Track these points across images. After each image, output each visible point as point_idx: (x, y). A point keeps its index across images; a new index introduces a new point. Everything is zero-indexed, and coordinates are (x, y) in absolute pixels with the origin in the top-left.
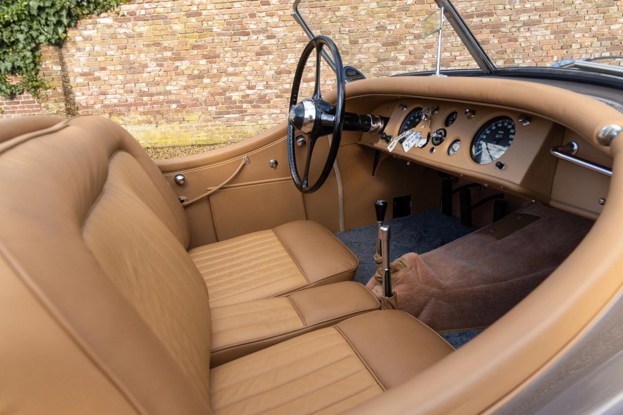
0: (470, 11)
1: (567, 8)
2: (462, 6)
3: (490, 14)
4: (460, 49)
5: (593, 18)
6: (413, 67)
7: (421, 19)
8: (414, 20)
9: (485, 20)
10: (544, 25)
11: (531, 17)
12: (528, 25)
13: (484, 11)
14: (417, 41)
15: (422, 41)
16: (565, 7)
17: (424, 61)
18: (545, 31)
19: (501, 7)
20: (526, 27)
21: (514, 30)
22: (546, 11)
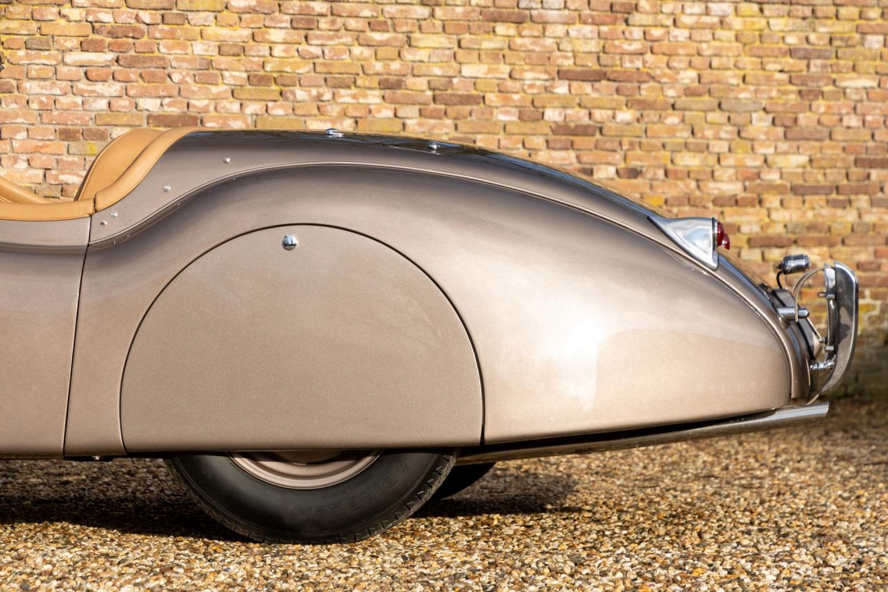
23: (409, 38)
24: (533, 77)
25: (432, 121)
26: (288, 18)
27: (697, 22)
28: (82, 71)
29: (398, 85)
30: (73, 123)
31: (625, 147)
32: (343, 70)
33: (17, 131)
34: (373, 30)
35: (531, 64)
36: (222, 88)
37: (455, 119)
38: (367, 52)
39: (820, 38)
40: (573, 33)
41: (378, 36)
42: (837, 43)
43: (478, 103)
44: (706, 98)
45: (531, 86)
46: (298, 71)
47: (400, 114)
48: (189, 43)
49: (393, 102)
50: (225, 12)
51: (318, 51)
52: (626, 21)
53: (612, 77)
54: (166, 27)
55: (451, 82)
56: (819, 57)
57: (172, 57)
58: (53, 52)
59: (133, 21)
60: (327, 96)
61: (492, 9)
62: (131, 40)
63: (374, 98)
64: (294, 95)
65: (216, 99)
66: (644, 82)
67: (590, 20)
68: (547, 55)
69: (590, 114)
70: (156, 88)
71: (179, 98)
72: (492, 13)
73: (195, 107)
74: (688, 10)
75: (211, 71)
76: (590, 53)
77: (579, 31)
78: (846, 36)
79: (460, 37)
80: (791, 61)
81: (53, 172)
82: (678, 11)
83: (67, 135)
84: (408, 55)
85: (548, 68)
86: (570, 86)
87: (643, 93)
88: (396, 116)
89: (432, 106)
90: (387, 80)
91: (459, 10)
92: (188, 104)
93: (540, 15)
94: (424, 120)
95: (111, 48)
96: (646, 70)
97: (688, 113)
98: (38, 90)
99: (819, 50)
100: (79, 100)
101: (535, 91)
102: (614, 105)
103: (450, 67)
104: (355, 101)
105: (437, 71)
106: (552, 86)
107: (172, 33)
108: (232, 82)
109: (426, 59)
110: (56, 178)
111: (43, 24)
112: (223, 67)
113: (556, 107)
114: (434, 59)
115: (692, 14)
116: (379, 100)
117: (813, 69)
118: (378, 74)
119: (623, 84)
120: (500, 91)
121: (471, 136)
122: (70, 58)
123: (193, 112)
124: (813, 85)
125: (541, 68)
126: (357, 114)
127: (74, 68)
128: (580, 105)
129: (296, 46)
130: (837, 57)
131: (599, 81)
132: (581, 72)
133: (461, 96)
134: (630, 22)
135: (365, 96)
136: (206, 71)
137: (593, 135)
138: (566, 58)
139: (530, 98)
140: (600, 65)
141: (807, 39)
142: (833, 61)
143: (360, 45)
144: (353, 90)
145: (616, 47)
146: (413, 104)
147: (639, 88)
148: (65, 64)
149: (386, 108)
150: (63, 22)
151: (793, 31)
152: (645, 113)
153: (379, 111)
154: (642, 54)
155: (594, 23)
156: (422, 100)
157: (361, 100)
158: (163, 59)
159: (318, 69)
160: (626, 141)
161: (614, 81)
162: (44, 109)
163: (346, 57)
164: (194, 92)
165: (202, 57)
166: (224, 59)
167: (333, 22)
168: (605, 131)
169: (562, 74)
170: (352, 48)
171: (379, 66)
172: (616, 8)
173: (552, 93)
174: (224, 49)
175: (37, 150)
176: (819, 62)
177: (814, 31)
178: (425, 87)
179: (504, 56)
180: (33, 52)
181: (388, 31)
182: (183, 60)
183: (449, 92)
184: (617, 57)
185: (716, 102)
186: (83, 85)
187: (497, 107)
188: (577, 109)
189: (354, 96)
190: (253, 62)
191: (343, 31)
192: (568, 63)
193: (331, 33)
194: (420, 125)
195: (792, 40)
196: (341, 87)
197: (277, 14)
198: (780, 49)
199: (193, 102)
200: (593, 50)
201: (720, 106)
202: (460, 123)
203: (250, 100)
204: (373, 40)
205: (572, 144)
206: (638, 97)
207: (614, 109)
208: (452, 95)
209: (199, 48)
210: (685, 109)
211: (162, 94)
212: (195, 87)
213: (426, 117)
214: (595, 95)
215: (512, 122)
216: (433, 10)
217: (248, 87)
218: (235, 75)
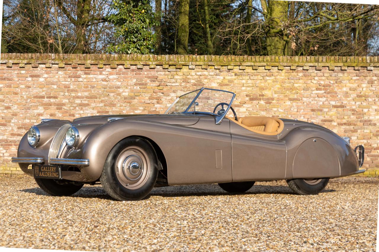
0: (41, 94)
1: (105, 98)
2: (36, 91)
3: (55, 97)
4: (36, 118)
5: (123, 105)
6: (4, 128)
7: (9, 97)
8: (4, 97)
9: (52, 100)
10: (92, 107)
11: (82, 102)
12: (81, 105)
13: (52, 95)
14: (6, 110)
15: (9, 110)
16: (104, 97)
17: (12, 124)
18: (92, 111)
19: (62, 94)
20: (80, 107)
21: (72, 108)
22: (92, 98)
26: (367, 81)
28: (317, 95)
30: (315, 108)
33: (301, 110)
36: (350, 98)
46: (370, 94)
48: (342, 88)
50: (351, 80)
51: (374, 89)
54: (337, 84)
57: (338, 91)
58: (310, 91)
59: (329, 83)
62: (328, 88)
64: (368, 100)
65: (349, 101)
70: (334, 99)
71: (340, 101)
81: (310, 119)
83: (313, 110)
95: (324, 89)
98: (306, 100)
100: (316, 102)
107: (338, 86)
108: (353, 97)
110: (310, 121)
111: (307, 85)
112: (351, 93)
122: (313, 92)
123: (343, 104)
127: (315, 95)
129: (369, 88)
136: (347, 95)
148: (312, 94)
150: (312, 84)
158: (336, 92)
159: (374, 93)
162: (308, 104)
164: (343, 100)
165: (346, 91)
166: (351, 91)
174: (351, 89)
175: (306, 114)
180: (305, 91)
182: (341, 92)
186: (317, 99)
190: (358, 92)
197: (364, 80)
199: (343, 102)
203: (357, 101)
209: (345, 89)
211: (336, 100)
212: (344, 99)
217: (357, 98)
218: (354, 95)
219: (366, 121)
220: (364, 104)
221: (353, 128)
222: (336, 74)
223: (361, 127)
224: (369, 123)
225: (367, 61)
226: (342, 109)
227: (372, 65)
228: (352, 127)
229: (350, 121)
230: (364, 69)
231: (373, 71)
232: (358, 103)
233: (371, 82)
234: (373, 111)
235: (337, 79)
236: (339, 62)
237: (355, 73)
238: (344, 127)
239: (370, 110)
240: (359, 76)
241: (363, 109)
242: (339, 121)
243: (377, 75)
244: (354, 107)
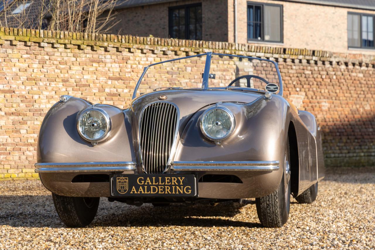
23: (70, 67)
24: (102, 79)
25: (76, 92)
26: (38, 60)
27: (145, 63)
29: (67, 81)
31: (126, 100)
32: (52, 77)
34: (60, 64)
35: (102, 75)
36: (20, 82)
37: (82, 91)
38: (59, 71)
39: (175, 68)
40: (113, 66)
41: (62, 66)
42: (180, 70)
43: (88, 87)
44: (146, 85)
45: (102, 82)
46: (41, 77)
47: (67, 90)
48: (11, 68)
49: (66, 86)
50: (21, 59)
51: (46, 71)
52: (127, 63)
53: (123, 79)
54: (5, 63)
55: (81, 80)
56: (175, 74)
57: (6, 72)
60: (48, 84)
61: (92, 59)
63: (60, 85)
64: (39, 84)
65: (18, 85)
66: (131, 81)
67: (117, 62)
68: (106, 72)
69: (117, 90)
70: (2, 82)
71: (8, 85)
72: (92, 60)
73: (12, 87)
74: (142, 60)
75: (17, 76)
76: (117, 72)
77: (115, 65)
78: (182, 67)
79: (84, 67)
80: (168, 75)
82: (140, 60)
84: (70, 72)
85: (106, 76)
86: (112, 82)
87: (131, 84)
88: (66, 90)
89: (76, 87)
90: (64, 80)
91: (84, 59)
92: (11, 86)
93: (104, 60)
94: (73, 92)
96: (131, 77)
97: (141, 89)
99: (175, 72)
101: (103, 83)
102: (123, 87)
103: (81, 76)
104: (55, 86)
105: (78, 77)
106: (107, 82)
107: (7, 65)
108: (23, 80)
109: (74, 73)
112: (20, 75)
113: (108, 88)
114: (77, 73)
115: (143, 61)
116: (62, 86)
117: (173, 77)
118: (62, 78)
119: (125, 81)
120: (94, 83)
121: (86, 96)
123: (12, 89)
124: (173, 82)
125: (104, 76)
126: (56, 90)
128: (114, 87)
129: (40, 69)
130: (179, 74)
131: (119, 80)
132: (115, 78)
133: (84, 84)
134: (128, 63)
135: (58, 84)
137: (117, 96)
138: (111, 73)
139: (101, 85)
140: (119, 75)
141: (172, 69)
142: (178, 75)
143: (57, 69)
144: (55, 83)
145: (124, 70)
146: (71, 87)
147: (130, 82)
149: (64, 88)
151: (169, 66)
152: (131, 90)
153: (62, 89)
154: (130, 72)
155: (118, 63)
156: (73, 86)
157: (57, 86)
158: (4, 73)
159: (46, 76)
160: (126, 98)
161: (123, 80)
163: (53, 73)
164: (12, 83)
165: (15, 72)
166: (20, 73)
167: (50, 62)
168: (121, 95)
169: (110, 78)
170: (55, 70)
171: (62, 75)
172: (124, 59)
173: (107, 84)
174: (21, 70)
176: (175, 75)
177: (174, 66)
178: (74, 82)
179: (95, 73)
181: (64, 65)
182: (10, 73)
183: (80, 83)
184: (124, 73)
185: (149, 87)
187: (93, 88)
188: (113, 88)
189: (55, 84)
190: (28, 74)
191: (52, 65)
192: (111, 75)
193: (49, 65)
194: (73, 93)
195: (168, 69)
196: (52, 82)
197: (35, 59)
198: (165, 71)
199: (12, 86)
200: (118, 71)
201: (150, 88)
202: (83, 93)
203: (27, 85)
204: (60, 67)
205: (112, 99)
206: (129, 85)
207: (123, 89)
208: (81, 84)
209: (15, 70)
210: (141, 88)
211: (4, 83)
213: (74, 91)
214: (118, 84)
215: (96, 92)
216: (76, 59)
217: (27, 81)
218: (23, 78)
219: (36, 110)
220: (35, 89)
221: (22, 119)
222: (5, 50)
223: (31, 118)
224: (39, 113)
225: (41, 36)
226: (11, 94)
227: (46, 40)
228: (21, 117)
229: (19, 110)
230: (35, 46)
231: (45, 49)
232: (28, 88)
233: (43, 63)
234: (44, 98)
235: (6, 56)
236: (10, 34)
237: (25, 50)
238: (12, 117)
239: (41, 96)
240: (29, 54)
241: (34, 95)
242: (7, 110)
243: (49, 54)
244: (24, 93)
